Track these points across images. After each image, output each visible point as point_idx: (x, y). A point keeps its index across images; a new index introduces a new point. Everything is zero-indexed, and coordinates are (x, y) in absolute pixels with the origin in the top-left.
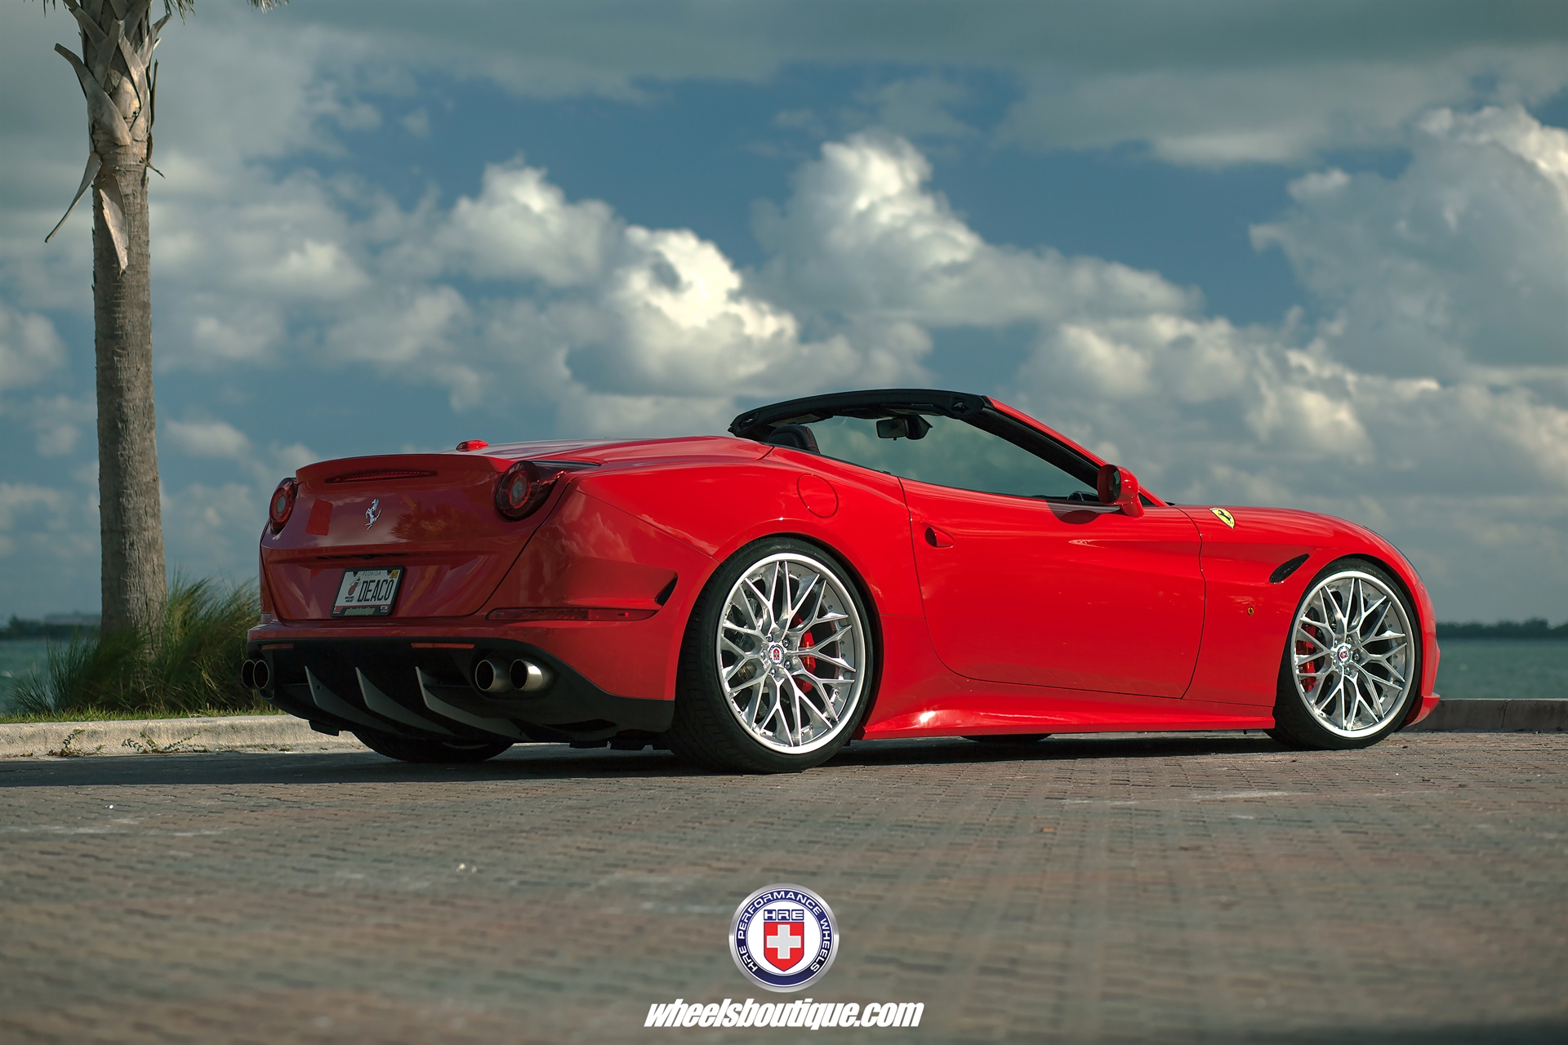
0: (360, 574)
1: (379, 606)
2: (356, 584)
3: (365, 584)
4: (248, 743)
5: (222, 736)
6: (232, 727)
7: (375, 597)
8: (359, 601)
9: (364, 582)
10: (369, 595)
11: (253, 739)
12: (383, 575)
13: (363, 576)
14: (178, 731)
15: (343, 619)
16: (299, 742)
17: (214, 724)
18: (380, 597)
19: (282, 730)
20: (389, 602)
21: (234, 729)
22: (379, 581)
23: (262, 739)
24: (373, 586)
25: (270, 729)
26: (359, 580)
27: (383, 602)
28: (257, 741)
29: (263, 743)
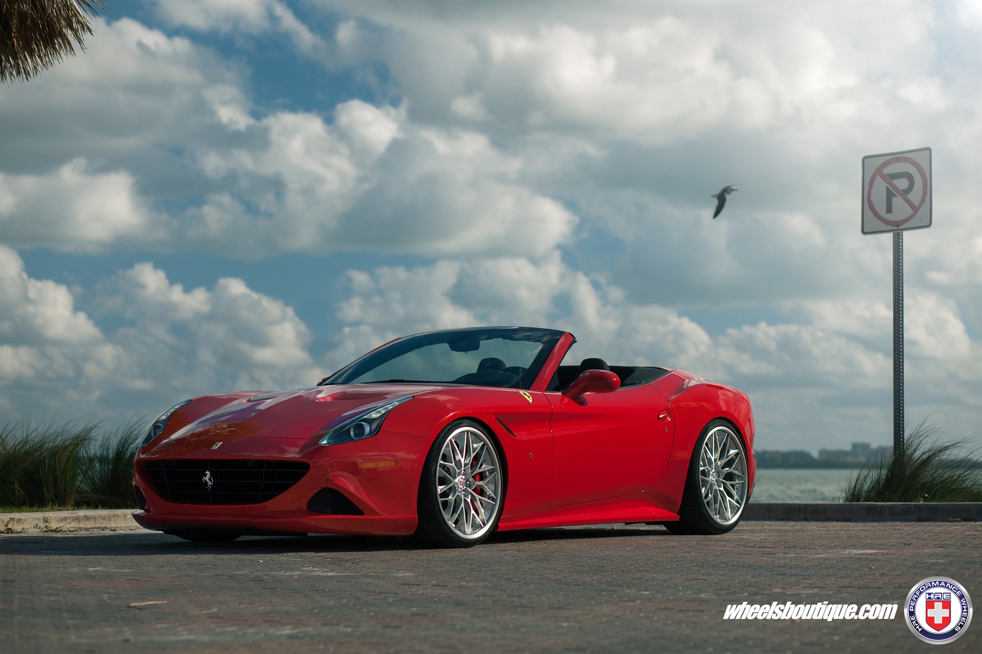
4: (94, 526)
5: (81, 522)
6: (86, 516)
11: (96, 524)
14: (60, 519)
16: (118, 525)
17: (77, 515)
19: (109, 518)
21: (87, 518)
23: (100, 524)
25: (104, 518)
28: (98, 525)
29: (101, 526)
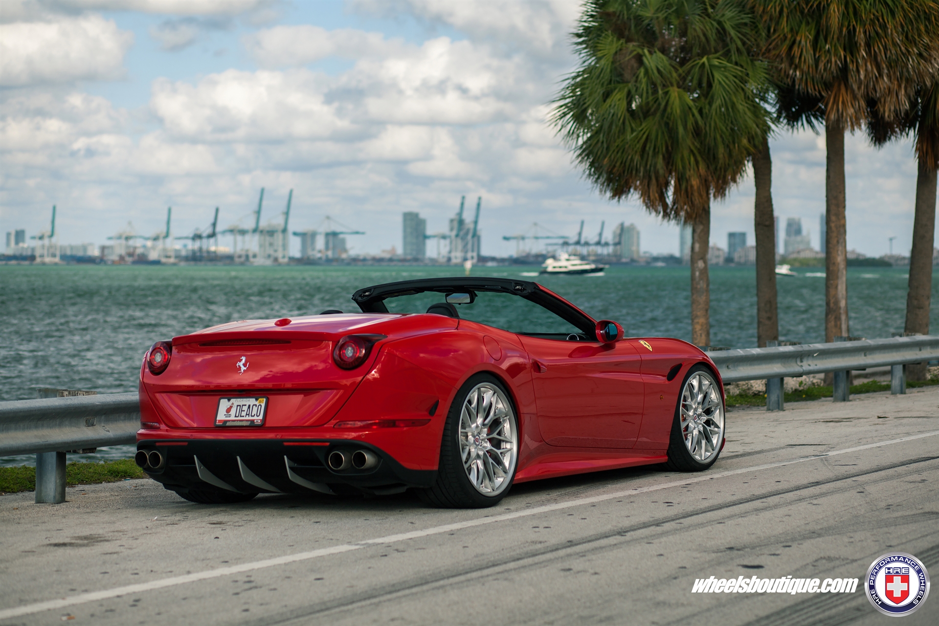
0: (233, 400)
1: (253, 420)
2: (231, 407)
3: (239, 407)
7: (249, 415)
8: (236, 416)
9: (237, 406)
10: (244, 414)
12: (252, 401)
13: (236, 402)
15: (225, 427)
18: (253, 415)
20: (261, 417)
22: (249, 406)
24: (245, 408)
26: (233, 404)
27: (255, 418)
